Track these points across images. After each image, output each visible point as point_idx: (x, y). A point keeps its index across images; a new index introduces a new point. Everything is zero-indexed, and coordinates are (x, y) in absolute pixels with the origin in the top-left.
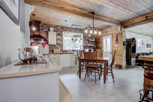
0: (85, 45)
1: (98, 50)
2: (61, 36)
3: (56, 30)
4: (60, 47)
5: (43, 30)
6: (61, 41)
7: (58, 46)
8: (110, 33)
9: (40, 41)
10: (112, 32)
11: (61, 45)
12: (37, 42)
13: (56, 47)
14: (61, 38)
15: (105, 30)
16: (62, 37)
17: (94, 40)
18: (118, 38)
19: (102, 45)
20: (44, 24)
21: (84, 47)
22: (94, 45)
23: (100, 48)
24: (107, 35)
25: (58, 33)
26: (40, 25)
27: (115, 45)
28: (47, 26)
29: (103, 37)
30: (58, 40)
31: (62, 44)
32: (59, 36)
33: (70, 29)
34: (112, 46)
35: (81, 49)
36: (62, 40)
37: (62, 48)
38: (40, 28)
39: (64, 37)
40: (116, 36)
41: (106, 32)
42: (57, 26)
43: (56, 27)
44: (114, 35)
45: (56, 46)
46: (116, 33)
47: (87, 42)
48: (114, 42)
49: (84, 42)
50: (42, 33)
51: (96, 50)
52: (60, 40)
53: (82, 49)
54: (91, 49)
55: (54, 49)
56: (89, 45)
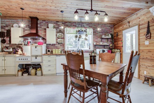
0: (95, 44)
1: (116, 50)
2: (62, 33)
3: (57, 26)
4: (62, 47)
5: (41, 27)
6: (62, 40)
7: (59, 46)
8: (134, 22)
9: (38, 40)
10: (139, 20)
11: (63, 45)
12: (34, 42)
13: (57, 47)
14: (62, 36)
15: (126, 19)
16: (64, 34)
17: (110, 36)
18: (151, 28)
19: (122, 43)
20: (42, 21)
21: (95, 46)
22: (110, 43)
23: (118, 48)
24: (130, 27)
25: (58, 29)
26: (39, 22)
27: (144, 42)
28: (46, 23)
29: (124, 32)
30: (59, 38)
31: (63, 43)
32: (60, 33)
33: (74, 24)
34: (139, 44)
35: (90, 49)
36: (64, 38)
37: (63, 48)
38: (39, 25)
39: (67, 34)
40: (146, 26)
41: (129, 22)
42: (58, 22)
43: (56, 23)
44: (142, 24)
45: (56, 45)
46: (147, 21)
47: (100, 39)
48: (142, 36)
49: (94, 40)
50: (41, 31)
51: (113, 50)
52: (61, 38)
53: (92, 49)
54: (105, 49)
55: (53, 50)
56: (101, 43)
